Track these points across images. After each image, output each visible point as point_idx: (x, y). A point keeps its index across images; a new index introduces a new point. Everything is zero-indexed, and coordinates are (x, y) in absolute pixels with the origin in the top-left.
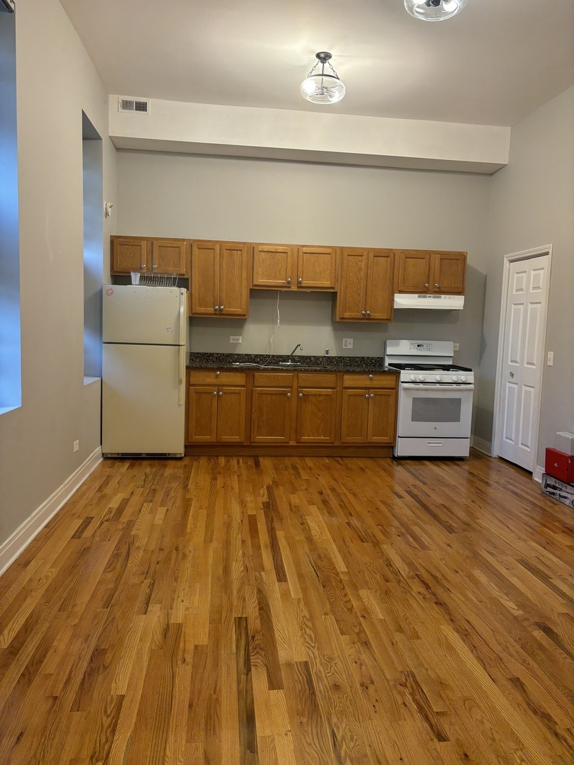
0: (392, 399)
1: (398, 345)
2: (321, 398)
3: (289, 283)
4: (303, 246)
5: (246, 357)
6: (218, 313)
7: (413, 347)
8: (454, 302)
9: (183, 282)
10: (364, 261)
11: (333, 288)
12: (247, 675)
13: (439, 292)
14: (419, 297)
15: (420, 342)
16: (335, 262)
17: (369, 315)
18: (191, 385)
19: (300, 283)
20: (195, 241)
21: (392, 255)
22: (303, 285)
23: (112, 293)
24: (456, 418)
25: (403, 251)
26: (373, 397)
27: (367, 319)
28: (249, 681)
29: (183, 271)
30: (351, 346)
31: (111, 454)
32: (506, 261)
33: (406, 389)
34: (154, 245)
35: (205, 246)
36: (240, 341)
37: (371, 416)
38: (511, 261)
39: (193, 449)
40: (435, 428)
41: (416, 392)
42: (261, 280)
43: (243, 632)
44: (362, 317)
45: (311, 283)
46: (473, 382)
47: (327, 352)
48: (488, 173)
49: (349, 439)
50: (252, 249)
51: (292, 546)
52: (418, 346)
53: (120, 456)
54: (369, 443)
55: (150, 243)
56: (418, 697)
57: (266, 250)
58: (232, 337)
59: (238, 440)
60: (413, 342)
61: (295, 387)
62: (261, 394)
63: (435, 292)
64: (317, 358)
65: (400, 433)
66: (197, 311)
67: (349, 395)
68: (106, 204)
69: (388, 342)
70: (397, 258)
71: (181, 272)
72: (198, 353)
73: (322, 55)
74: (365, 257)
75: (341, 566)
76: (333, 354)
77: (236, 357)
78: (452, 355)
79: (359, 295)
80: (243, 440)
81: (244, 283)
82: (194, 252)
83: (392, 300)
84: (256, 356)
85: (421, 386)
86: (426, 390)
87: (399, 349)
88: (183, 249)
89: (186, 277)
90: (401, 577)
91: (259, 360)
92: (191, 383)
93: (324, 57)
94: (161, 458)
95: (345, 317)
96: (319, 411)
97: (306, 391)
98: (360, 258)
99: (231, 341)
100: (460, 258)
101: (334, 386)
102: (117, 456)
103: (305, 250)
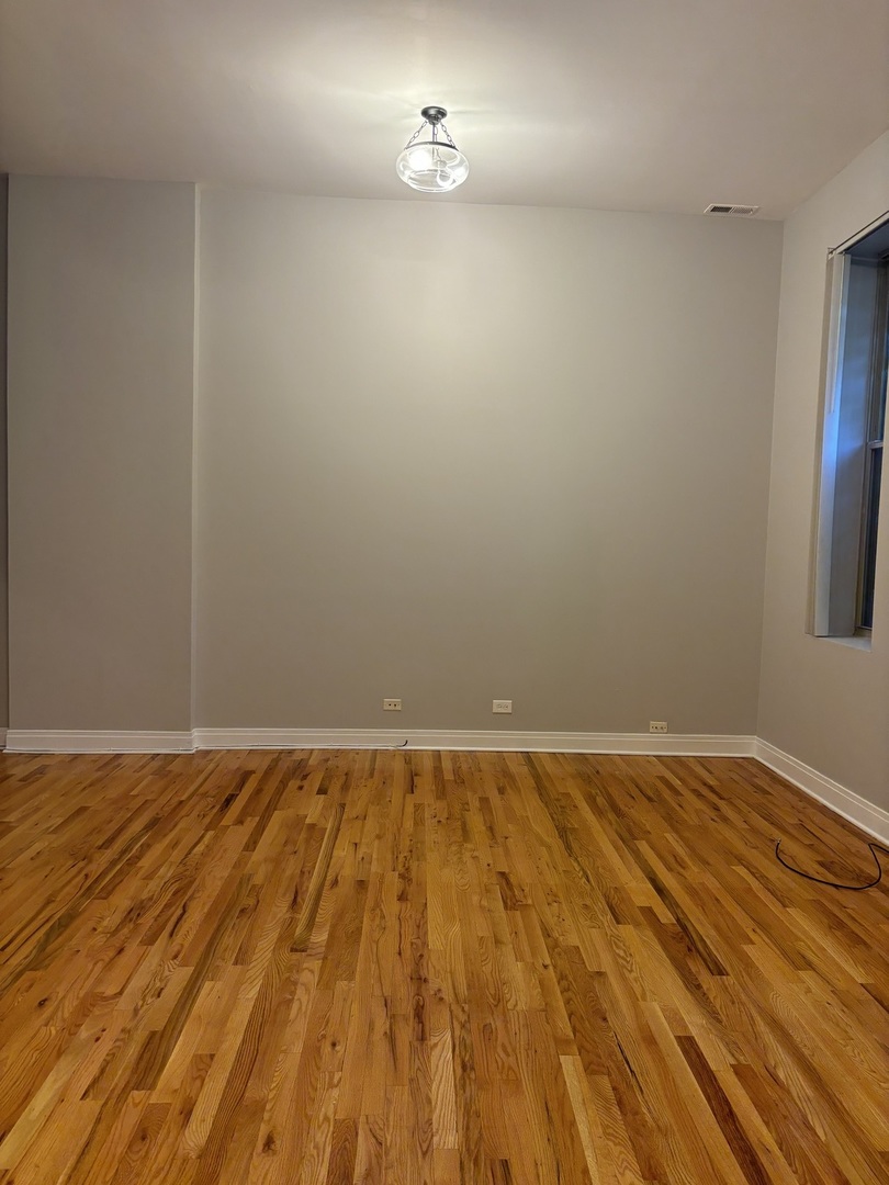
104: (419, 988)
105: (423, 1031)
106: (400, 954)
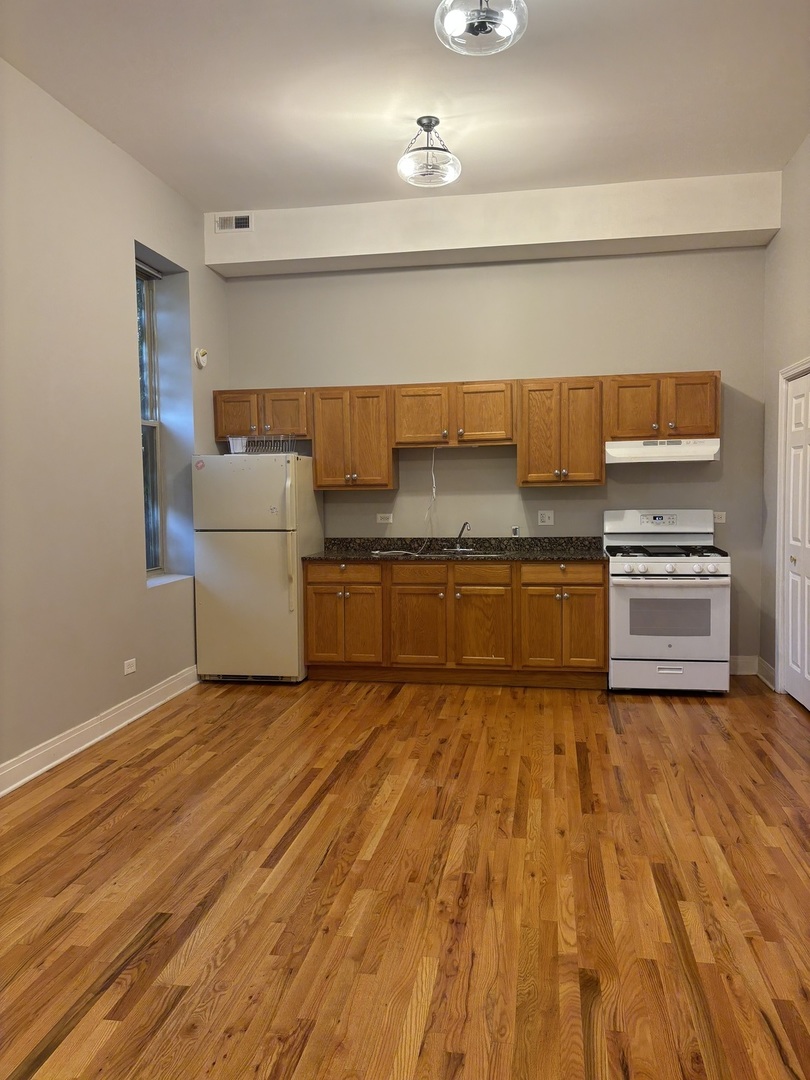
0: (598, 601)
1: (621, 518)
2: (490, 600)
3: (445, 436)
4: (463, 383)
5: (399, 542)
6: (350, 483)
7: (645, 520)
8: (704, 449)
9: (302, 445)
10: (554, 397)
11: (510, 439)
12: (96, 995)
13: (677, 434)
14: (644, 444)
15: (658, 512)
16: (512, 402)
17: (566, 475)
18: (310, 584)
19: (461, 435)
20: (317, 389)
21: (597, 385)
22: (465, 438)
23: (203, 466)
24: (704, 630)
25: (614, 378)
26: (567, 598)
27: (563, 481)
28: (91, 1003)
29: (303, 430)
30: (550, 522)
31: (210, 676)
32: (782, 381)
33: (617, 586)
34: (266, 399)
35: (330, 394)
36: (391, 521)
37: (566, 627)
38: (790, 379)
39: (316, 671)
40: (670, 646)
41: (634, 589)
42: (406, 435)
43: (150, 933)
44: (555, 479)
45: (478, 434)
46: (729, 573)
47: (515, 531)
48: (759, 244)
49: (535, 661)
50: (391, 393)
51: (329, 816)
52: (655, 518)
53: (221, 679)
54: (564, 667)
55: (261, 397)
56: (285, 1062)
57: (412, 393)
58: (379, 516)
59: (374, 660)
60: (644, 512)
61: (451, 584)
62: (402, 594)
63: (671, 436)
64: (499, 541)
65: (613, 653)
66: (323, 483)
67: (532, 595)
68: (197, 351)
69: (606, 513)
70: (606, 388)
71: (301, 433)
72: (334, 539)
73: (425, 121)
74: (556, 391)
75: (367, 853)
76: (524, 533)
77: (385, 542)
78: (712, 530)
79: (549, 447)
80: (380, 659)
81: (384, 440)
82: (316, 405)
83: (602, 452)
84: (413, 540)
85: (642, 580)
86: (651, 586)
87: (622, 523)
88: (303, 401)
89: (308, 438)
90: (438, 877)
91: (416, 545)
92: (310, 580)
93: (428, 124)
94: (270, 682)
95: (529, 479)
96: (488, 617)
97: (466, 590)
98: (548, 393)
99: (379, 521)
100: (711, 381)
101: (507, 581)
102: (217, 679)
103: (465, 388)
104: (460, 914)
105: (464, 879)
106: (473, 955)
